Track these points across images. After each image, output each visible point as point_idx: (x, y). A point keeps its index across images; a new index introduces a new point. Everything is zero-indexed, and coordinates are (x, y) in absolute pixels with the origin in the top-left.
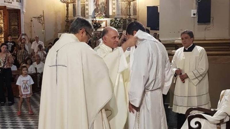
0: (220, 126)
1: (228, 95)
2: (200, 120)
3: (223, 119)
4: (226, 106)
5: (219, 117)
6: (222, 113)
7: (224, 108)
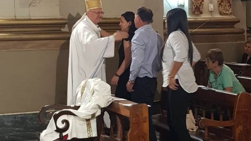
0: (90, 122)
1: (98, 84)
2: (67, 117)
3: (95, 113)
4: (98, 97)
5: (91, 111)
6: (93, 105)
7: (95, 100)
